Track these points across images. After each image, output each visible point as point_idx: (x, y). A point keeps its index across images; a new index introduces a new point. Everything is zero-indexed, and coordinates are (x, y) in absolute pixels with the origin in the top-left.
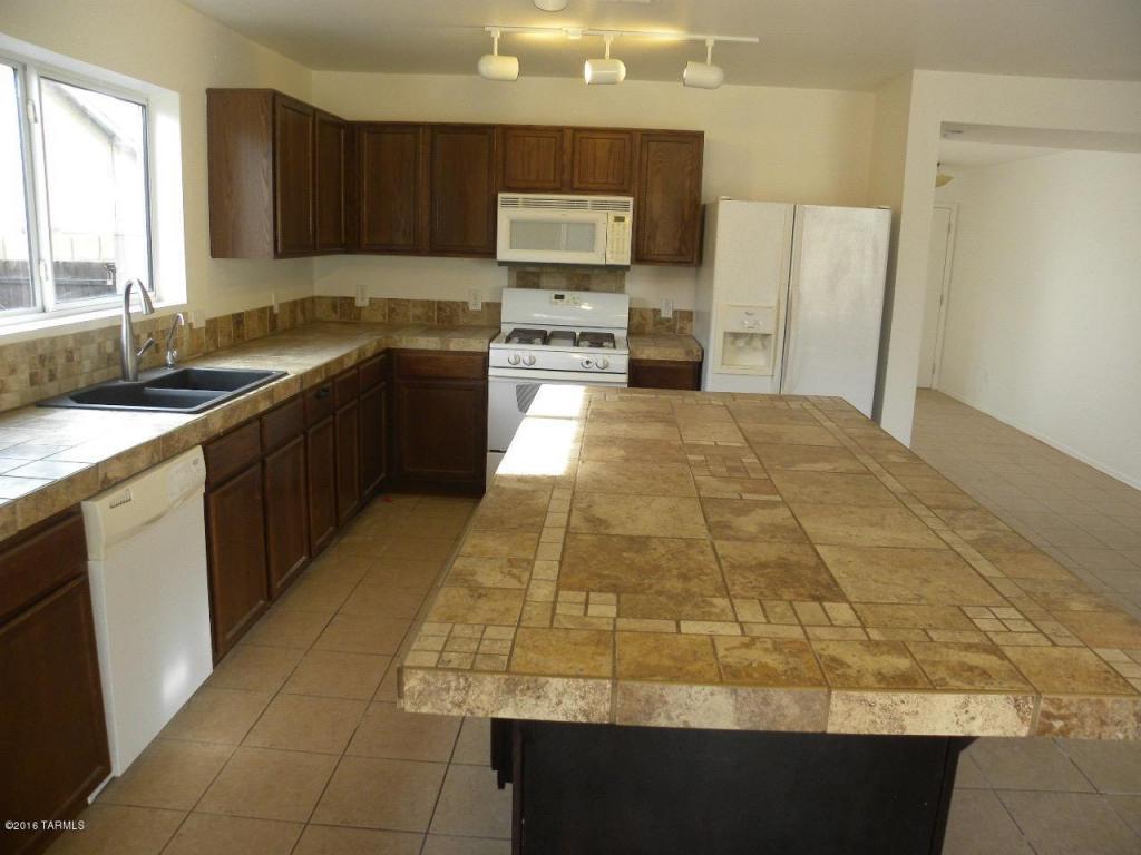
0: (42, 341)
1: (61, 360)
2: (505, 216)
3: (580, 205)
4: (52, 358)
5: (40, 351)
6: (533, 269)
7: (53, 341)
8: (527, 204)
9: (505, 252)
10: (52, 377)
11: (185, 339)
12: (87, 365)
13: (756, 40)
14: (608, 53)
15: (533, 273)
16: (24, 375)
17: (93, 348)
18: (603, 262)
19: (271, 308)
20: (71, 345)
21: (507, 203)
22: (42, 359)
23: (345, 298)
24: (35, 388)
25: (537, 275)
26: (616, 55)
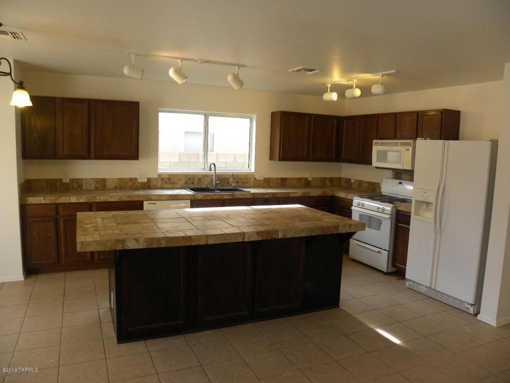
0: (190, 175)
1: (196, 180)
2: (375, 149)
3: (397, 145)
4: (193, 179)
5: (189, 177)
6: (398, 171)
7: (194, 175)
8: (381, 144)
9: (375, 163)
10: (193, 183)
11: (252, 182)
12: (206, 183)
13: (394, 71)
14: (354, 87)
15: (399, 173)
16: (183, 181)
17: (209, 179)
18: (402, 168)
19: (306, 179)
20: (200, 177)
21: (377, 144)
22: (190, 179)
23: (348, 179)
24: (186, 185)
25: (401, 174)
26: (357, 87)
